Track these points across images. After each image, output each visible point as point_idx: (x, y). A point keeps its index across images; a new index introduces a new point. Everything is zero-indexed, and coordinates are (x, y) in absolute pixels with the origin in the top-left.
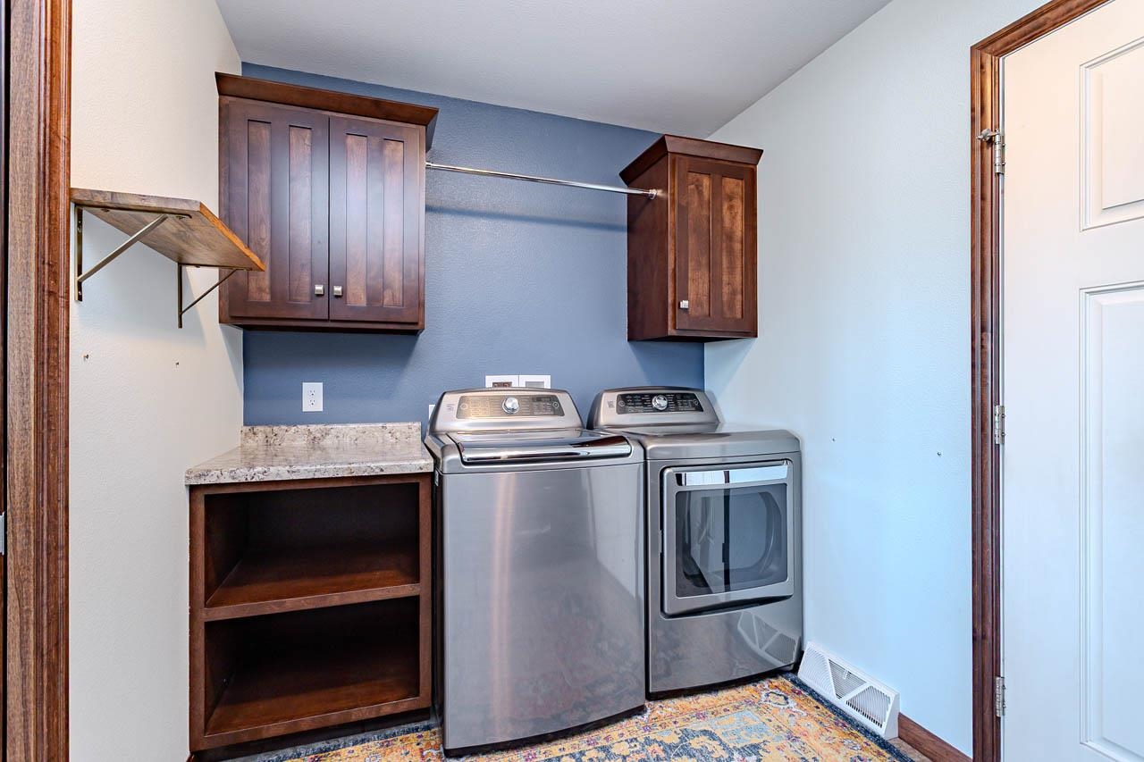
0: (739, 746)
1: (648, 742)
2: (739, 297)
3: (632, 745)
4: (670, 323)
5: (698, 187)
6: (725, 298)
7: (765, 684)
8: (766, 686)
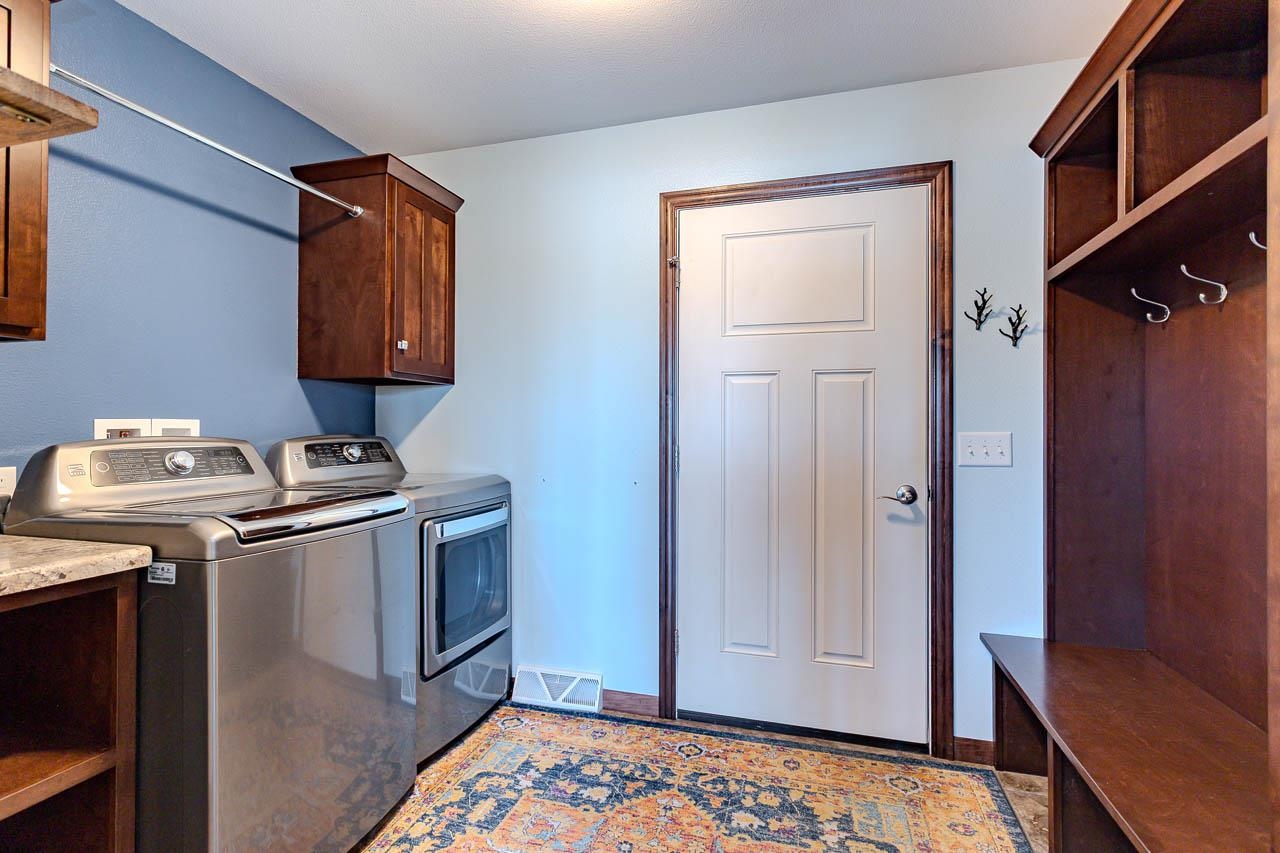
0: (515, 770)
1: (439, 810)
2: (443, 342)
3: (427, 820)
4: (386, 364)
5: (413, 219)
6: (433, 341)
7: (495, 716)
8: (497, 718)
